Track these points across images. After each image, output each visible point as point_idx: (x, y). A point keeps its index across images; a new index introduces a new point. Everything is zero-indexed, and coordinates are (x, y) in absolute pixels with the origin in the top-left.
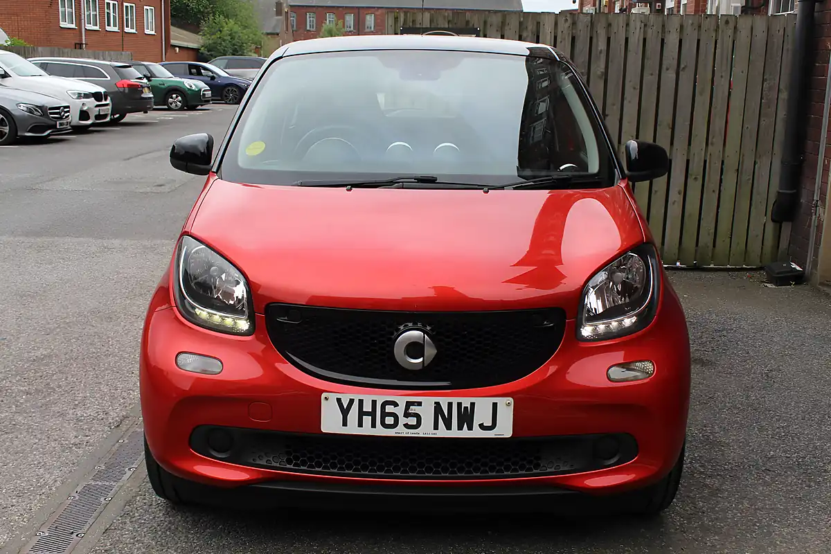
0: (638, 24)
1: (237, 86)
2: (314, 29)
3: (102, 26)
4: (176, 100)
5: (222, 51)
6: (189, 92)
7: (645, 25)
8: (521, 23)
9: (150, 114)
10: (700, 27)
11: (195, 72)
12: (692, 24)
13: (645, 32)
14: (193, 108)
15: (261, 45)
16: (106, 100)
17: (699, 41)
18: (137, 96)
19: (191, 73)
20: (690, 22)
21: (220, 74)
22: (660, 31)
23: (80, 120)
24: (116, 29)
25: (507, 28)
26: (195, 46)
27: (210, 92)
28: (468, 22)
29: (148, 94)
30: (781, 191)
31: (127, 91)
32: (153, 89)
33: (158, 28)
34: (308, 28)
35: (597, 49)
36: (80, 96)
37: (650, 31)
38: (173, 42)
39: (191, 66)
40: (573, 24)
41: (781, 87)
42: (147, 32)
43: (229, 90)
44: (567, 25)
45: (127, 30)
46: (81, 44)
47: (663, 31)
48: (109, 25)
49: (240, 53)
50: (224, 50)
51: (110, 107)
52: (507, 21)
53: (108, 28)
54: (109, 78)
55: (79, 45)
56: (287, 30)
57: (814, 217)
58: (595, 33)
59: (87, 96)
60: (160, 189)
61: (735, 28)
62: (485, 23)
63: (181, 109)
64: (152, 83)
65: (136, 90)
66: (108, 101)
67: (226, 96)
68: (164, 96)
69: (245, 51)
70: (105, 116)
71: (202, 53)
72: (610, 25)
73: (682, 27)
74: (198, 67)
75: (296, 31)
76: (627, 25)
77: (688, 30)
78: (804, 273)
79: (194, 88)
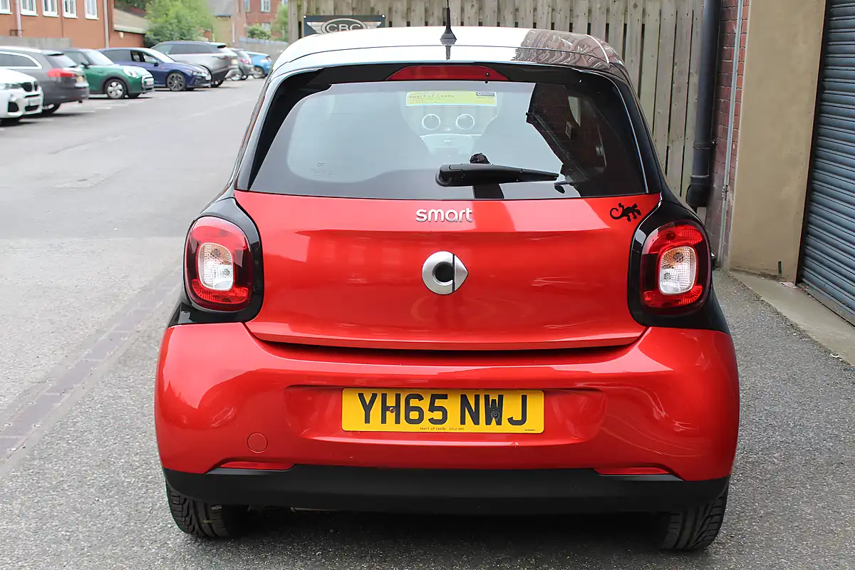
1: (183, 74)
2: (269, 11)
3: (39, 10)
4: (116, 88)
5: (169, 36)
6: (130, 80)
7: (553, 10)
8: (426, 11)
9: (86, 103)
10: (608, 10)
11: (137, 58)
14: (135, 96)
15: (212, 29)
16: (36, 90)
17: (607, 25)
18: (71, 86)
19: (133, 60)
21: (163, 60)
22: (568, 16)
23: (9, 111)
24: (55, 14)
25: (412, 14)
26: (140, 30)
27: (152, 79)
28: (372, 9)
29: (82, 83)
30: (694, 176)
31: (60, 80)
32: (89, 78)
33: (100, 13)
34: (263, 10)
36: (7, 86)
38: (116, 27)
39: (133, 53)
40: (480, 9)
41: (691, 71)
42: (88, 16)
43: (173, 77)
44: (475, 10)
45: (66, 15)
46: (16, 31)
47: (571, 16)
48: (46, 10)
49: (188, 37)
50: (171, 34)
51: (41, 98)
52: (412, 8)
53: (46, 14)
54: (40, 67)
55: (15, 32)
56: (240, 11)
57: (724, 202)
59: (15, 86)
60: (81, 184)
61: (644, 11)
62: (390, 9)
63: (122, 98)
64: (87, 71)
65: (68, 78)
66: (40, 91)
67: (170, 83)
68: (101, 85)
69: (194, 35)
70: (36, 107)
71: (148, 38)
72: (517, 10)
73: (590, 11)
74: (140, 54)
75: (250, 13)
76: (535, 10)
77: (596, 12)
78: (716, 259)
79: (134, 76)
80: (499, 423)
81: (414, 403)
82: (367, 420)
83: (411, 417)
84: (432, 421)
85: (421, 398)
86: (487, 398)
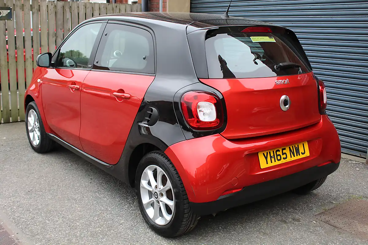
0: (83, 7)
7: (85, 7)
8: (31, 6)
10: (106, 8)
12: (104, 7)
13: (86, 11)
20: (103, 6)
22: (91, 10)
25: (25, 7)
28: (5, 4)
35: (66, 18)
37: (87, 10)
44: (52, 7)
52: (25, 4)
58: (65, 10)
61: (120, 9)
62: (15, 5)
76: (78, 7)
80: (299, 155)
81: (278, 153)
82: (267, 163)
83: (278, 159)
84: (284, 158)
85: (279, 151)
86: (295, 146)
